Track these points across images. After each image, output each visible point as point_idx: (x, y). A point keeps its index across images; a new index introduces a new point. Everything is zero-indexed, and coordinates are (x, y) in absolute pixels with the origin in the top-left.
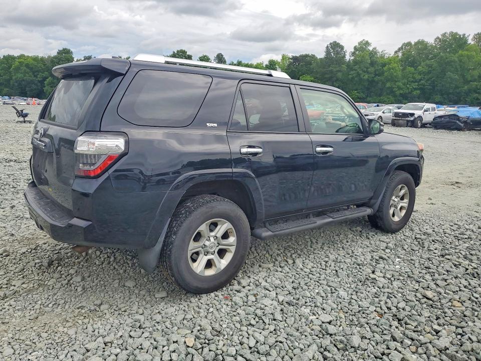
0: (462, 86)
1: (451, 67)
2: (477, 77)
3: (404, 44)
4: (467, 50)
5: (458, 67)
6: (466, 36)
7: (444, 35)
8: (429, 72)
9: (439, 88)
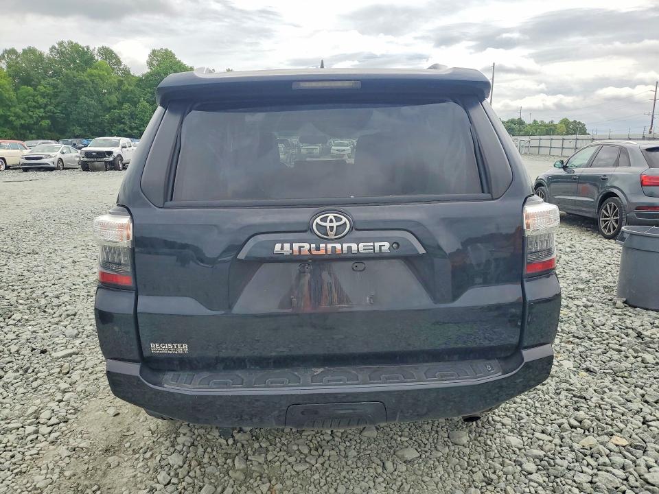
0: (102, 114)
1: (82, 89)
2: (116, 104)
3: (5, 51)
4: (96, 68)
5: (92, 89)
6: (91, 48)
7: (61, 44)
8: (56, 95)
9: (75, 117)
